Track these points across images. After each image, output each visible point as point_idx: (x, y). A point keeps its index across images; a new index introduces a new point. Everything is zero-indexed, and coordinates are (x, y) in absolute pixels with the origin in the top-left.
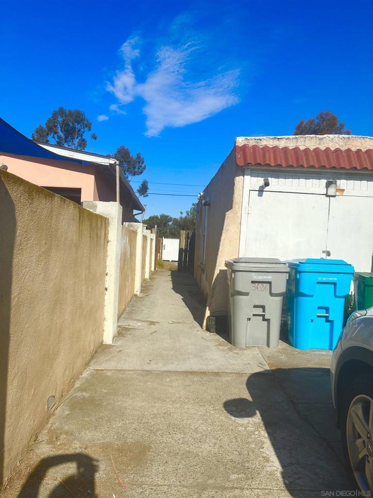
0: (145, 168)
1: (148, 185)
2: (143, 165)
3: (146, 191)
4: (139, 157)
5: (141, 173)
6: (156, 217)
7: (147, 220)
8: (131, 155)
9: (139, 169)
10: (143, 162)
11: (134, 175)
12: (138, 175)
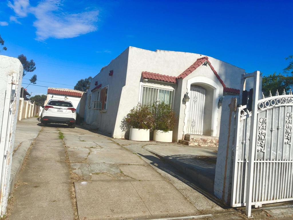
0: (35, 68)
1: (37, 78)
2: (34, 67)
3: (35, 81)
4: (32, 61)
5: (33, 71)
6: (39, 96)
7: (34, 97)
8: (27, 60)
9: (31, 68)
10: (34, 65)
11: (28, 71)
12: (31, 71)
